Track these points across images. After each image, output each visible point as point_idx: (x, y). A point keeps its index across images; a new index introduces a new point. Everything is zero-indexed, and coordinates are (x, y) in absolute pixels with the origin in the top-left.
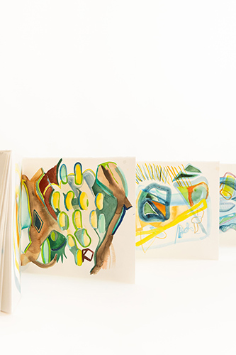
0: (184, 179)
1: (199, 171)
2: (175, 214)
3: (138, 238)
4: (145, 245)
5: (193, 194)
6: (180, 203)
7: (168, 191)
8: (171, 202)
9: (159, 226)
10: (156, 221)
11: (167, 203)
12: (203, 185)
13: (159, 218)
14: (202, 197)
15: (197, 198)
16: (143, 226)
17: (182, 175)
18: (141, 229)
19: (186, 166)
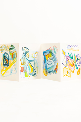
0: (11, 50)
1: (14, 47)
2: (10, 64)
3: (2, 73)
4: (4, 75)
5: (13, 56)
6: (11, 60)
7: (8, 55)
8: (9, 59)
9: (7, 68)
10: (6, 66)
11: (8, 60)
12: (15, 52)
13: (7, 65)
14: (15, 57)
15: (14, 57)
16: (4, 68)
17: (10, 49)
18: (3, 69)
19: (11, 45)
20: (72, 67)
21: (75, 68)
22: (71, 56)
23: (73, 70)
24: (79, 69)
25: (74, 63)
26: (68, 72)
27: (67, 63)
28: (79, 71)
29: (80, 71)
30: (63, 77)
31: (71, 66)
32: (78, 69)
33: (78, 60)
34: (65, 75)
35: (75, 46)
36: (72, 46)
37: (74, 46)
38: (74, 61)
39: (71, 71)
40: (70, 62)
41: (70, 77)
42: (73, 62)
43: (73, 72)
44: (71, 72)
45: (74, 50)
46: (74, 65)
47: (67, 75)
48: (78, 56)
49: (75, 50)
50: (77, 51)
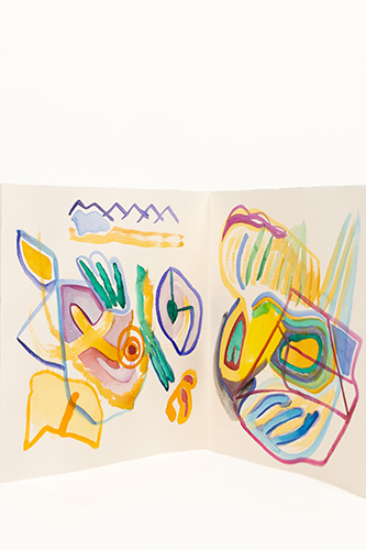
20: (115, 364)
21: (145, 370)
22: (106, 281)
23: (128, 388)
24: (189, 379)
25: (133, 333)
26: (72, 404)
27: (64, 338)
28: (185, 397)
29: (194, 393)
30: (27, 445)
31: (108, 360)
32: (178, 378)
33: (173, 311)
34: (48, 428)
35: (150, 212)
36: (116, 213)
37: (135, 214)
38: (136, 323)
39: (108, 395)
40: (102, 326)
41: (95, 445)
42: (130, 327)
43: (128, 402)
44: (104, 402)
45: (140, 238)
46: (132, 350)
47: (62, 431)
48: (178, 282)
49: (150, 238)
50: (165, 245)
